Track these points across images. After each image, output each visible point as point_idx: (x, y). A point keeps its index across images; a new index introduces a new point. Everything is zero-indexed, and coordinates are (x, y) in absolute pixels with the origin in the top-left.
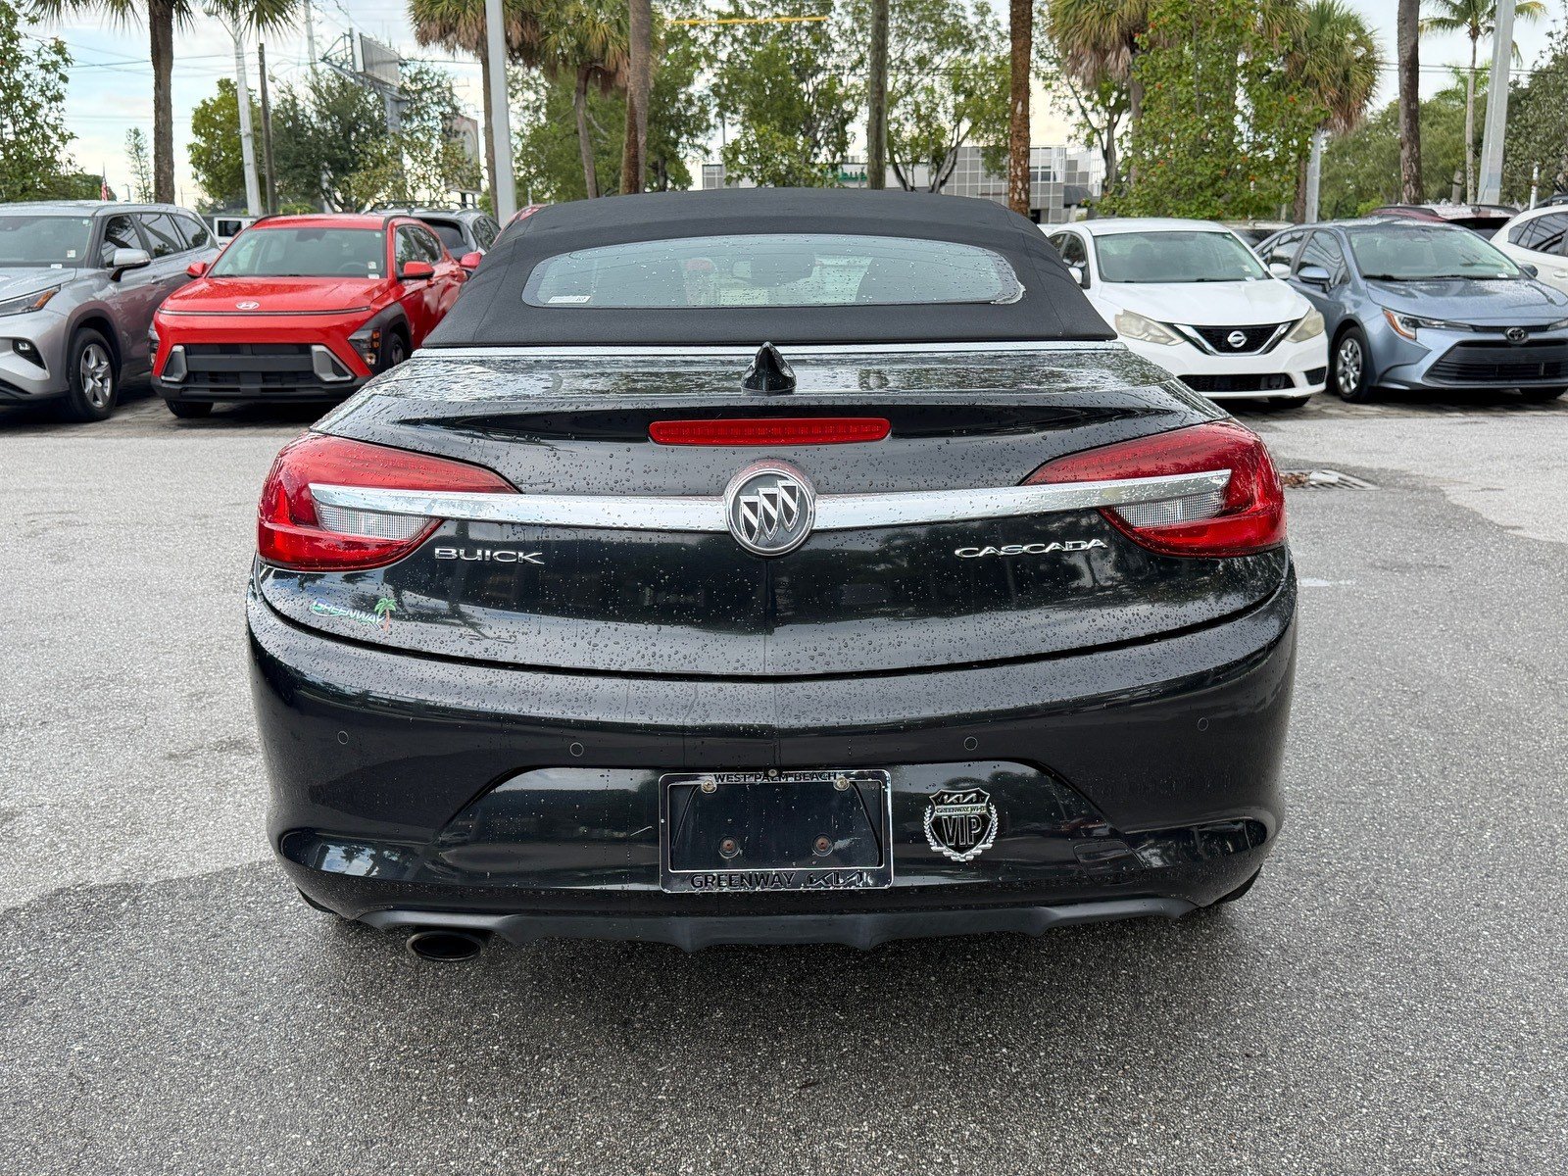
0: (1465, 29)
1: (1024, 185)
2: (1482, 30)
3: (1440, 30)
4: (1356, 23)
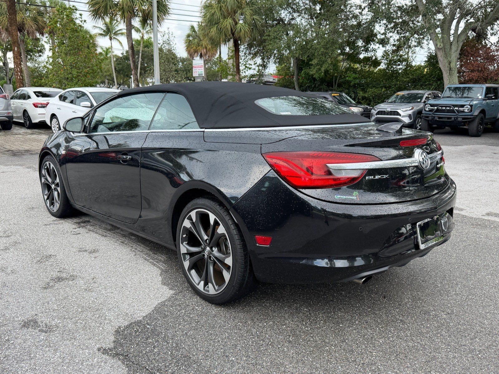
0: (108, 37)
1: (21, 74)
2: (113, 38)
3: (101, 37)
4: (89, 33)
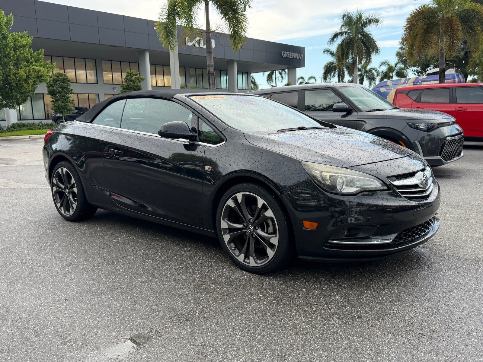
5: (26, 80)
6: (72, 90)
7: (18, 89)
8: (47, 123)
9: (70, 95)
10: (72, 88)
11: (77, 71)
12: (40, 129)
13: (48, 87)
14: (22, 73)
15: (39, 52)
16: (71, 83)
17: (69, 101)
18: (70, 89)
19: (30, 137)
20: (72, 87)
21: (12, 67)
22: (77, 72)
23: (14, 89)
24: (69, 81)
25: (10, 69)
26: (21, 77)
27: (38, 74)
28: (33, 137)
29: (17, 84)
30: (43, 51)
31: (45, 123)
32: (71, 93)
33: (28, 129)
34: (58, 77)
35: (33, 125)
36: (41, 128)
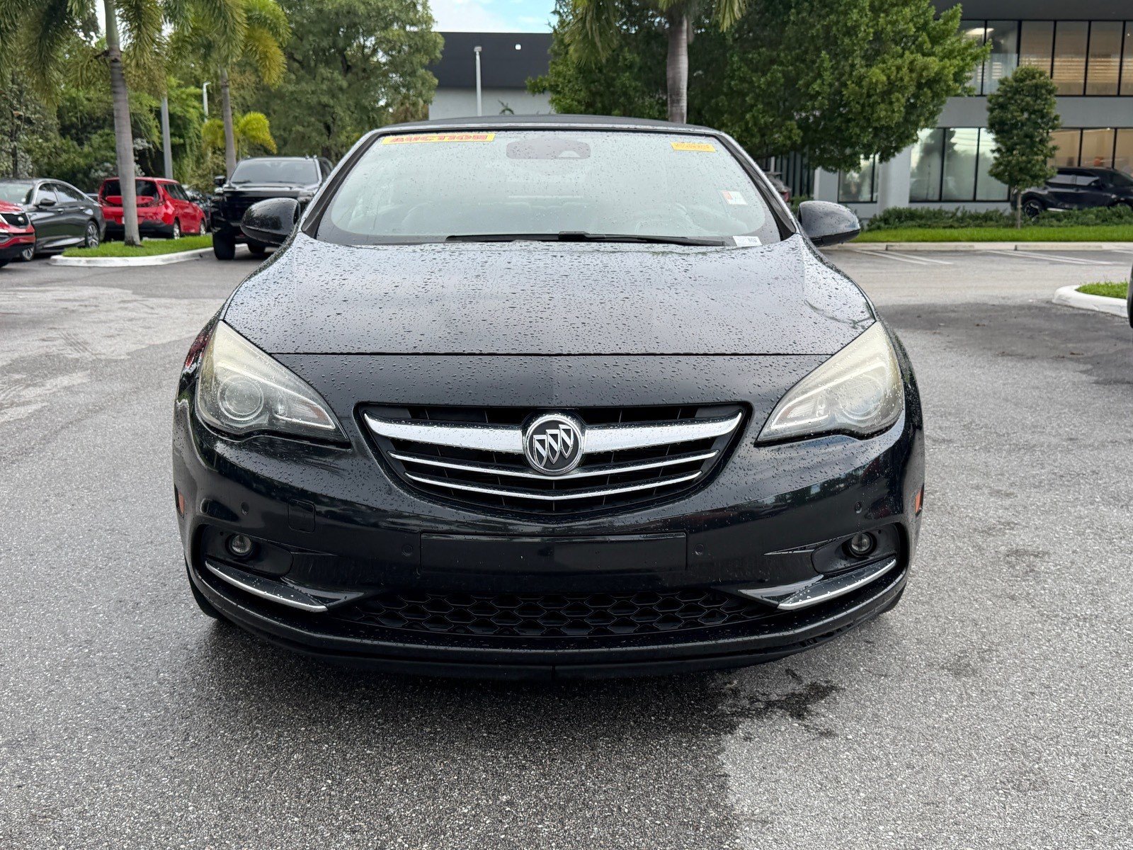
5: (886, 95)
6: (1056, 118)
7: (864, 117)
8: (978, 211)
9: (1052, 134)
10: (1058, 113)
11: (1125, 59)
12: (951, 227)
13: (991, 110)
14: (877, 74)
15: (950, 12)
16: (1057, 96)
17: (1042, 151)
18: (1053, 116)
19: (889, 248)
20: (1060, 108)
21: (858, 61)
22: (1124, 64)
23: (854, 120)
24: (1050, 92)
25: (853, 66)
26: (873, 86)
27: (921, 76)
28: (897, 248)
29: (863, 106)
30: (961, 10)
31: (973, 212)
32: (1053, 128)
33: (920, 226)
34: (1022, 80)
35: (937, 215)
36: (956, 224)
